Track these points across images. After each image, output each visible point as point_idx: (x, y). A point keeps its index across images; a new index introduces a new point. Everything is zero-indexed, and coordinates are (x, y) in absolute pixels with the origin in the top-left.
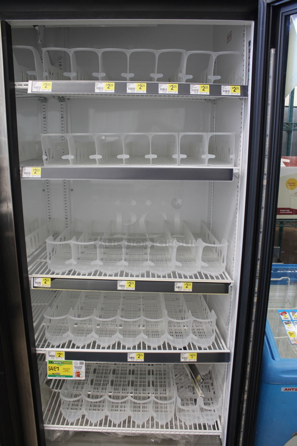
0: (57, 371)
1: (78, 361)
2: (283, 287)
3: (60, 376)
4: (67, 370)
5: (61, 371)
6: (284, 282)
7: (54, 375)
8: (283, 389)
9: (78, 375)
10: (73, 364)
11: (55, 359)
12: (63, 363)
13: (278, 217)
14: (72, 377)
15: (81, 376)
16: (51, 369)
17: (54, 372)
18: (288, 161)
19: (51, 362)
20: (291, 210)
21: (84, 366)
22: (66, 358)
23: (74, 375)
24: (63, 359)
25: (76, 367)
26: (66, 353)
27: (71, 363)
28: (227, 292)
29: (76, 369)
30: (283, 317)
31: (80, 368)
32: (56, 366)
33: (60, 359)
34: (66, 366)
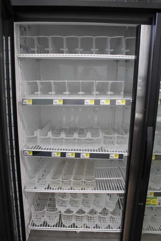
0: (149, 203)
3: (150, 205)
4: (154, 202)
5: (151, 203)
10: (158, 198)
12: (153, 198)
14: (156, 205)
15: (160, 205)
17: (147, 203)
22: (154, 196)
23: (157, 204)
25: (159, 200)
26: (155, 193)
27: (156, 198)
32: (149, 200)
33: (151, 196)
34: (154, 200)
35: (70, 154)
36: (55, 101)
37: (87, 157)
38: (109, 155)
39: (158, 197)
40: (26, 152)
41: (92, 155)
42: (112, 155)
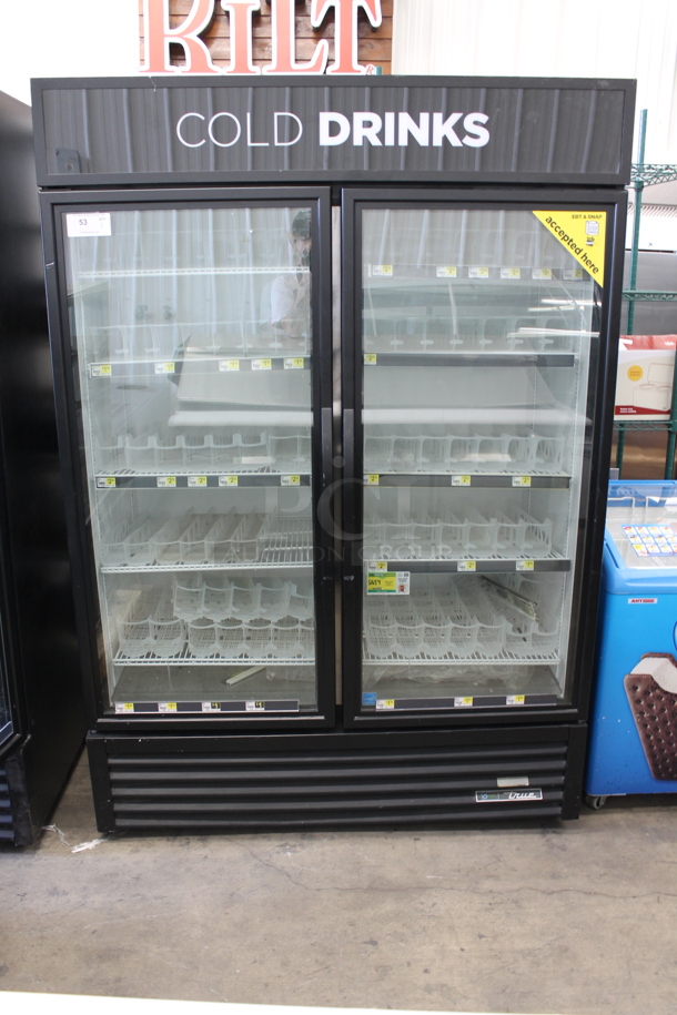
0: (378, 586)
1: (403, 573)
2: (625, 510)
3: (382, 591)
4: (389, 583)
5: (383, 586)
6: (628, 504)
7: (374, 590)
8: (630, 601)
9: (402, 589)
10: (397, 576)
11: (376, 571)
12: (385, 575)
13: (617, 418)
14: (395, 591)
15: (405, 590)
16: (372, 583)
17: (374, 586)
18: (630, 342)
19: (372, 575)
20: (634, 408)
21: (409, 578)
22: (389, 570)
23: (397, 589)
24: (385, 570)
25: (400, 580)
26: (389, 564)
27: (394, 575)
28: (568, 487)
29: (400, 583)
30: (627, 532)
31: (404, 580)
32: (378, 579)
33: (381, 571)
34: (388, 579)
35: (196, 479)
36: (159, 366)
37: (232, 485)
38: (279, 477)
39: (397, 573)
40: (102, 480)
41: (243, 481)
42: (285, 478)
